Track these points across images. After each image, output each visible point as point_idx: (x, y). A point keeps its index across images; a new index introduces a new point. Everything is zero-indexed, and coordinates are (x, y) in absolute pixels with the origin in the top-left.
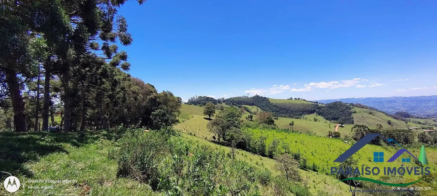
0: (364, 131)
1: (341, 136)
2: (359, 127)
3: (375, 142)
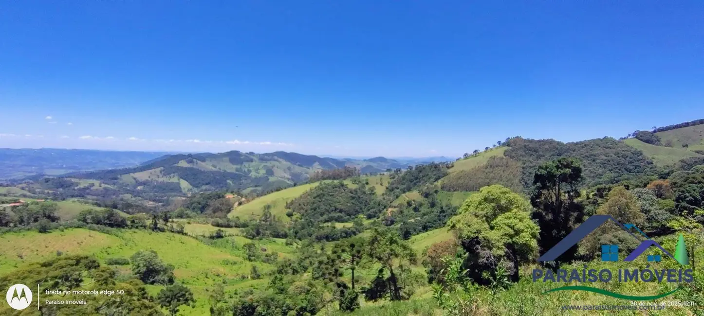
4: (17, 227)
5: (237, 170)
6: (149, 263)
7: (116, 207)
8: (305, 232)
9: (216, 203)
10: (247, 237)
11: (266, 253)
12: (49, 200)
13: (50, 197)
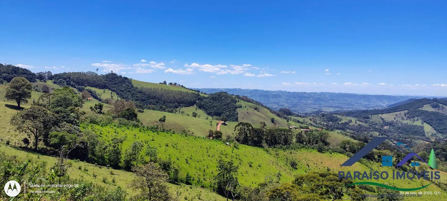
0: (248, 130)
1: (222, 137)
2: (242, 125)
3: (257, 144)
4: (307, 145)
7: (366, 142)
12: (324, 130)
13: (324, 128)
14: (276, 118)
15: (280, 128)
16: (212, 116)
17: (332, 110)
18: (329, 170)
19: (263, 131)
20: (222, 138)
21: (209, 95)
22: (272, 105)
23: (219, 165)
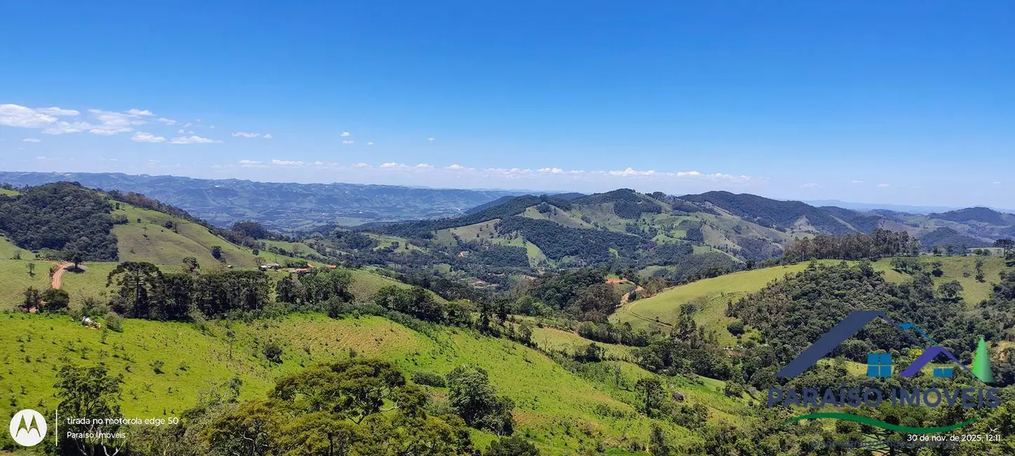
0: (147, 280)
1: (70, 305)
2: (131, 270)
3: (176, 314)
4: (304, 304)
5: (629, 229)
6: (474, 389)
7: (427, 286)
8: (771, 371)
9: (588, 292)
10: (644, 367)
11: (683, 404)
12: (341, 267)
13: (342, 263)
14: (226, 246)
15: (235, 269)
16: (34, 249)
17: (357, 222)
18: (353, 354)
19: (190, 282)
20: (68, 309)
21: (20, 192)
22: (214, 215)
23: (63, 380)
